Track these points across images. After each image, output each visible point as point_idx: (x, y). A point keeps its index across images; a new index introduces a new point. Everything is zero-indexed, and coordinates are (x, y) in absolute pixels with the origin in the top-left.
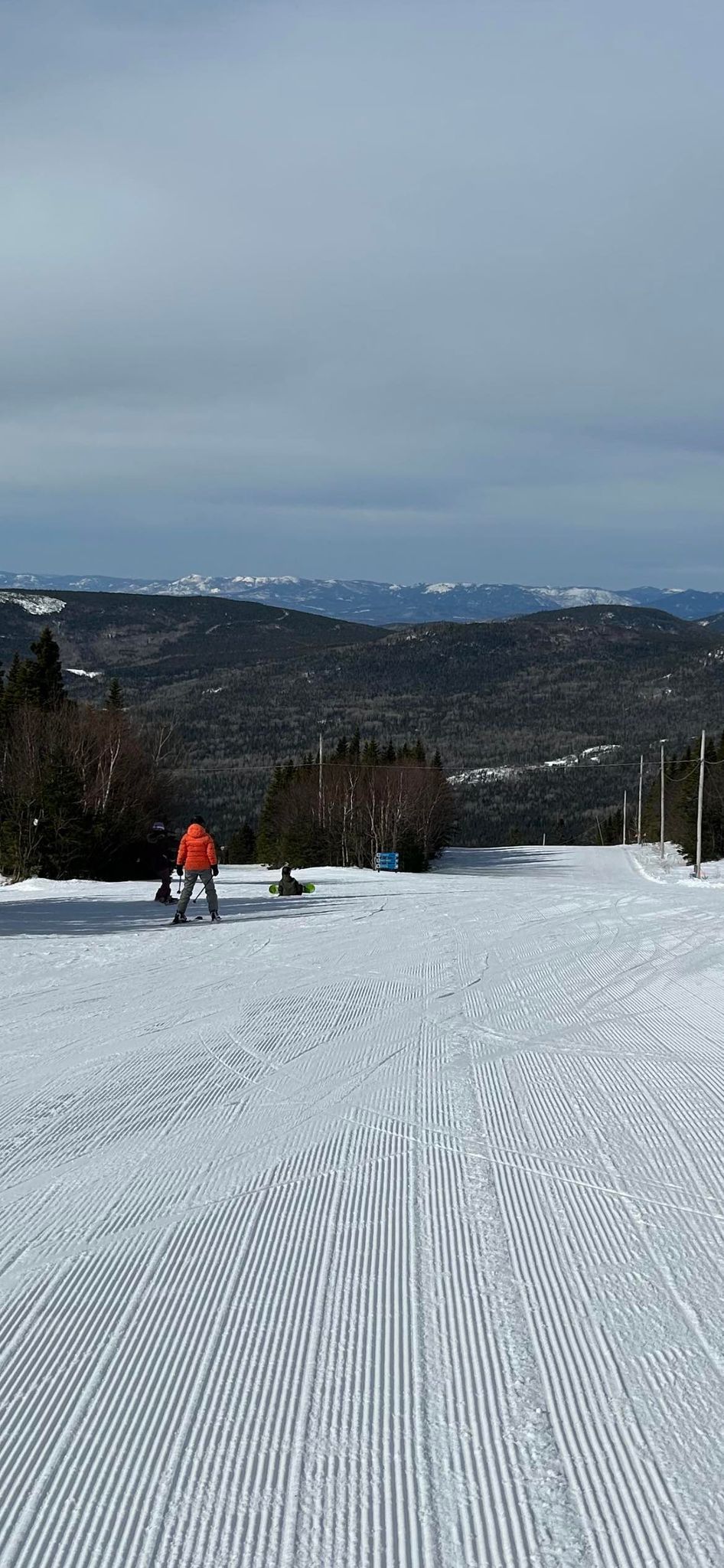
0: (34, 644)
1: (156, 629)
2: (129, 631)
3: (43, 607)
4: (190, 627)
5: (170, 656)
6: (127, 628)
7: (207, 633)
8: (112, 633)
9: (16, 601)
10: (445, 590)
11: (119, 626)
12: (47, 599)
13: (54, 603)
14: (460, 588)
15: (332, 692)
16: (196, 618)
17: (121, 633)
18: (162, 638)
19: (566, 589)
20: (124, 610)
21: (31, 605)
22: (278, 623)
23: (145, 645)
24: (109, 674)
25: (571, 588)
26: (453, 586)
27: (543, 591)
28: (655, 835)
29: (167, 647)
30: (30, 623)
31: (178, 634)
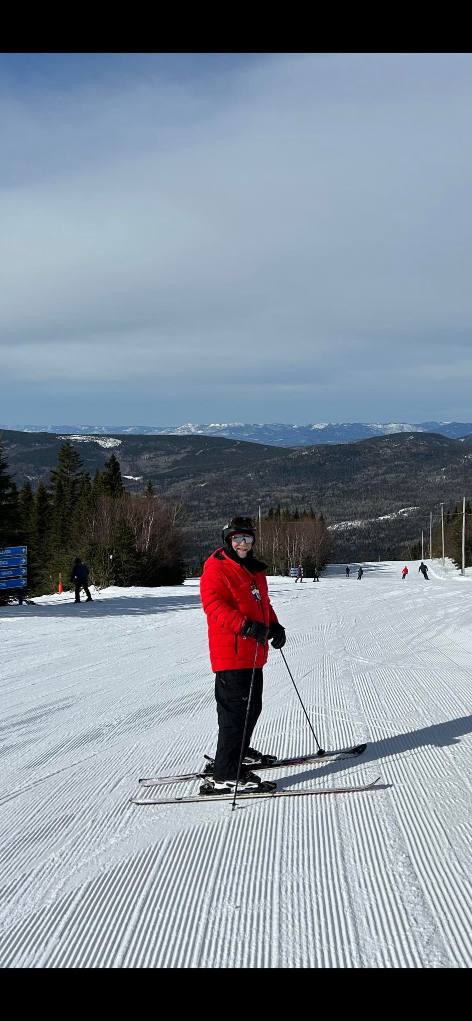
0: (106, 463)
1: (169, 453)
2: (155, 455)
3: (110, 444)
4: (188, 452)
5: (177, 467)
6: (154, 453)
7: (197, 454)
8: (147, 456)
9: (95, 441)
10: (322, 427)
11: (150, 452)
12: (111, 439)
13: (115, 441)
14: (330, 425)
15: (264, 484)
16: (191, 447)
17: (152, 456)
18: (173, 458)
19: (387, 424)
20: (153, 443)
21: (103, 443)
22: (234, 448)
23: (164, 462)
24: (145, 478)
25: (390, 424)
26: (327, 425)
27: (375, 426)
28: (439, 554)
29: (176, 462)
30: (103, 453)
31: (182, 456)
